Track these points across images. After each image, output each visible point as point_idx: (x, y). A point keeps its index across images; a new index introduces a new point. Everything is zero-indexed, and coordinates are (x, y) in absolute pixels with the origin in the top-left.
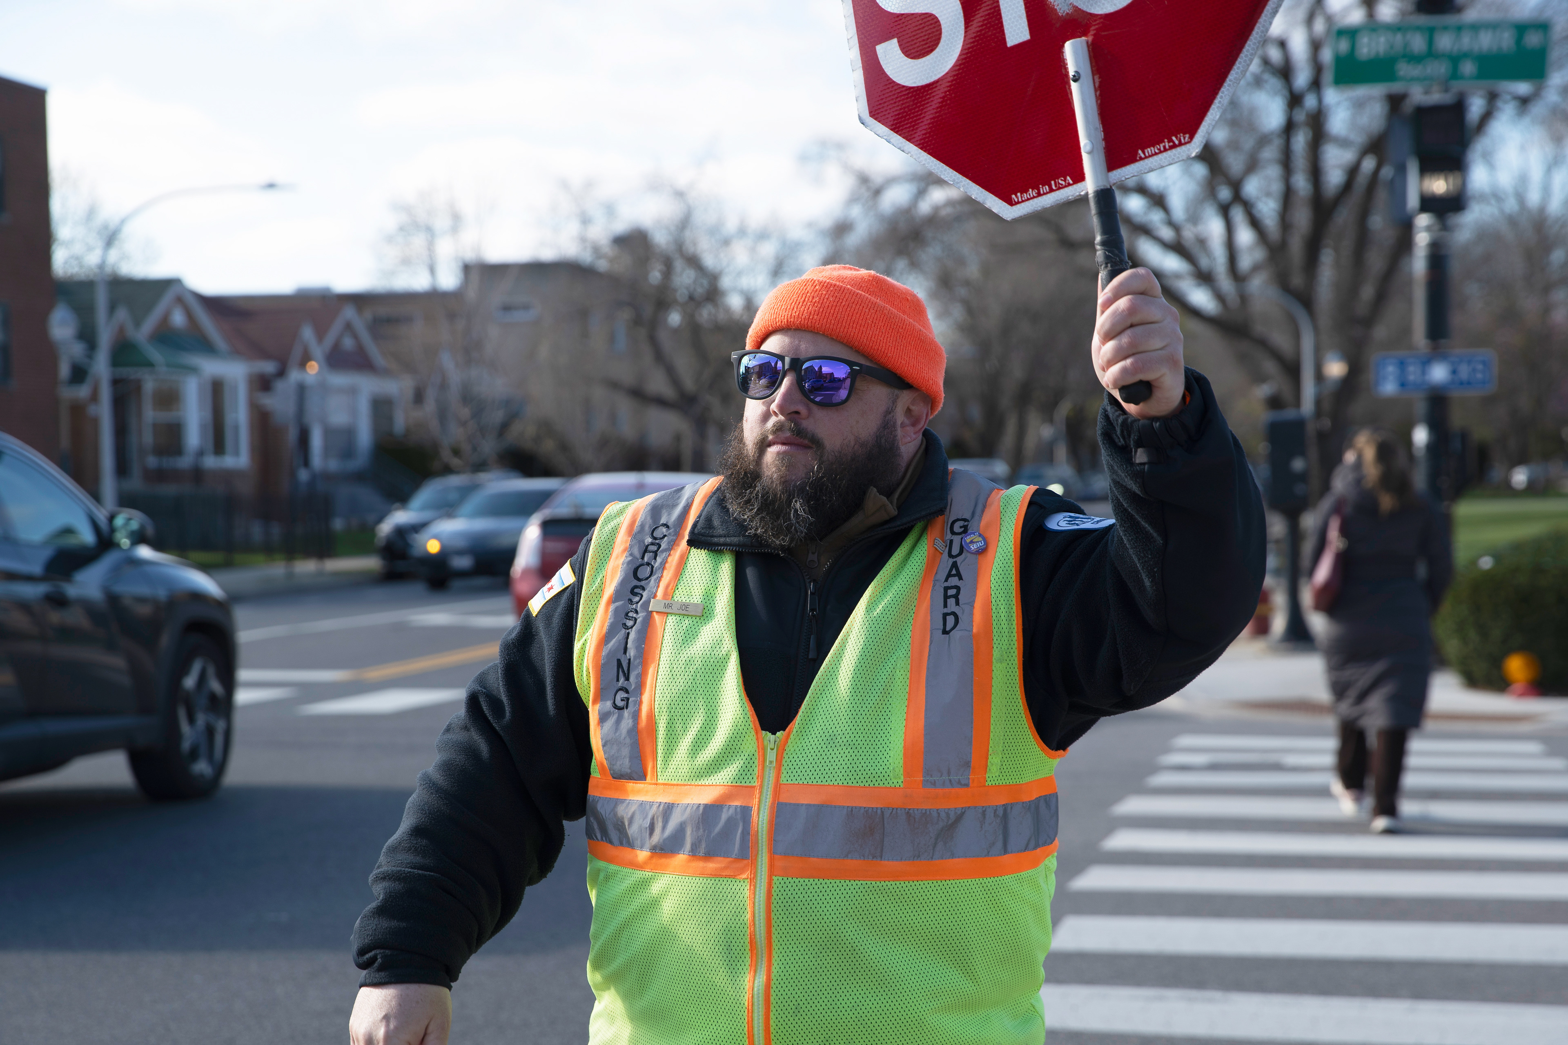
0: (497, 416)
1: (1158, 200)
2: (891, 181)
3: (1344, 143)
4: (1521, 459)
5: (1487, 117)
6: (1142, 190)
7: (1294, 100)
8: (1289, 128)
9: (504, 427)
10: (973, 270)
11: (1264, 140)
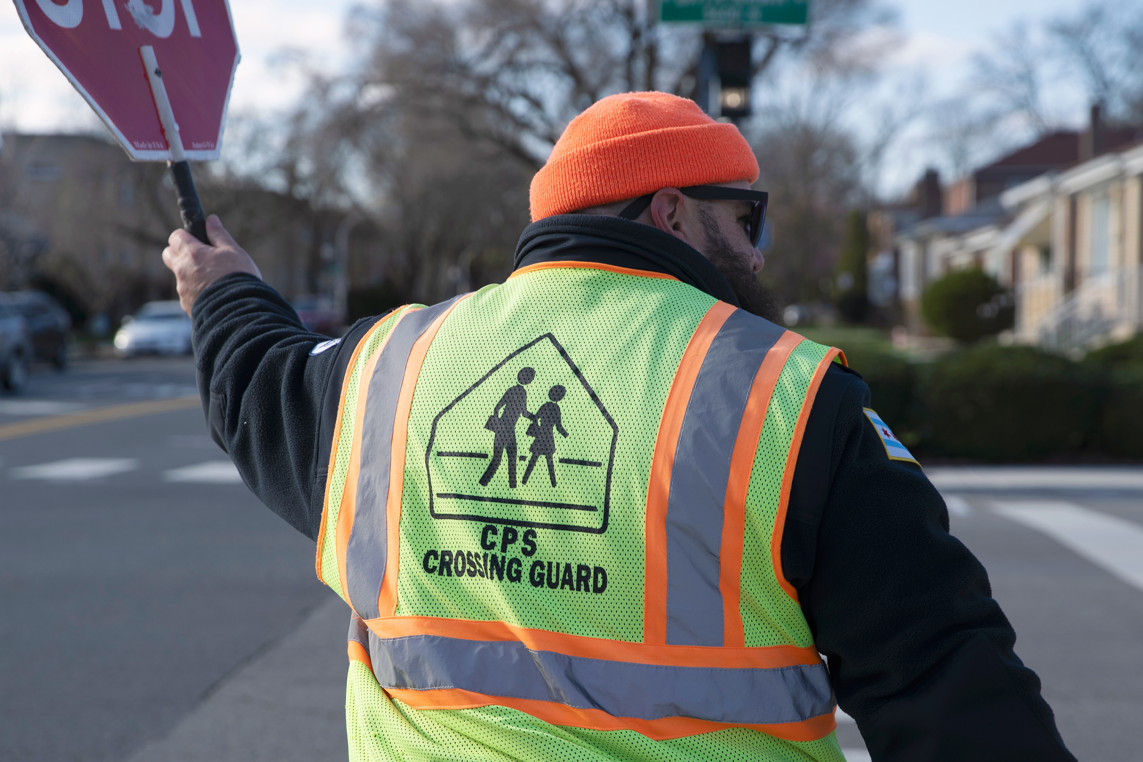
0: (26, 251)
1: (536, 104)
2: (337, 81)
3: (671, 67)
4: (792, 301)
5: (770, 54)
6: (525, 95)
7: (636, 34)
8: (631, 56)
9: (32, 261)
10: (399, 151)
11: (612, 63)
